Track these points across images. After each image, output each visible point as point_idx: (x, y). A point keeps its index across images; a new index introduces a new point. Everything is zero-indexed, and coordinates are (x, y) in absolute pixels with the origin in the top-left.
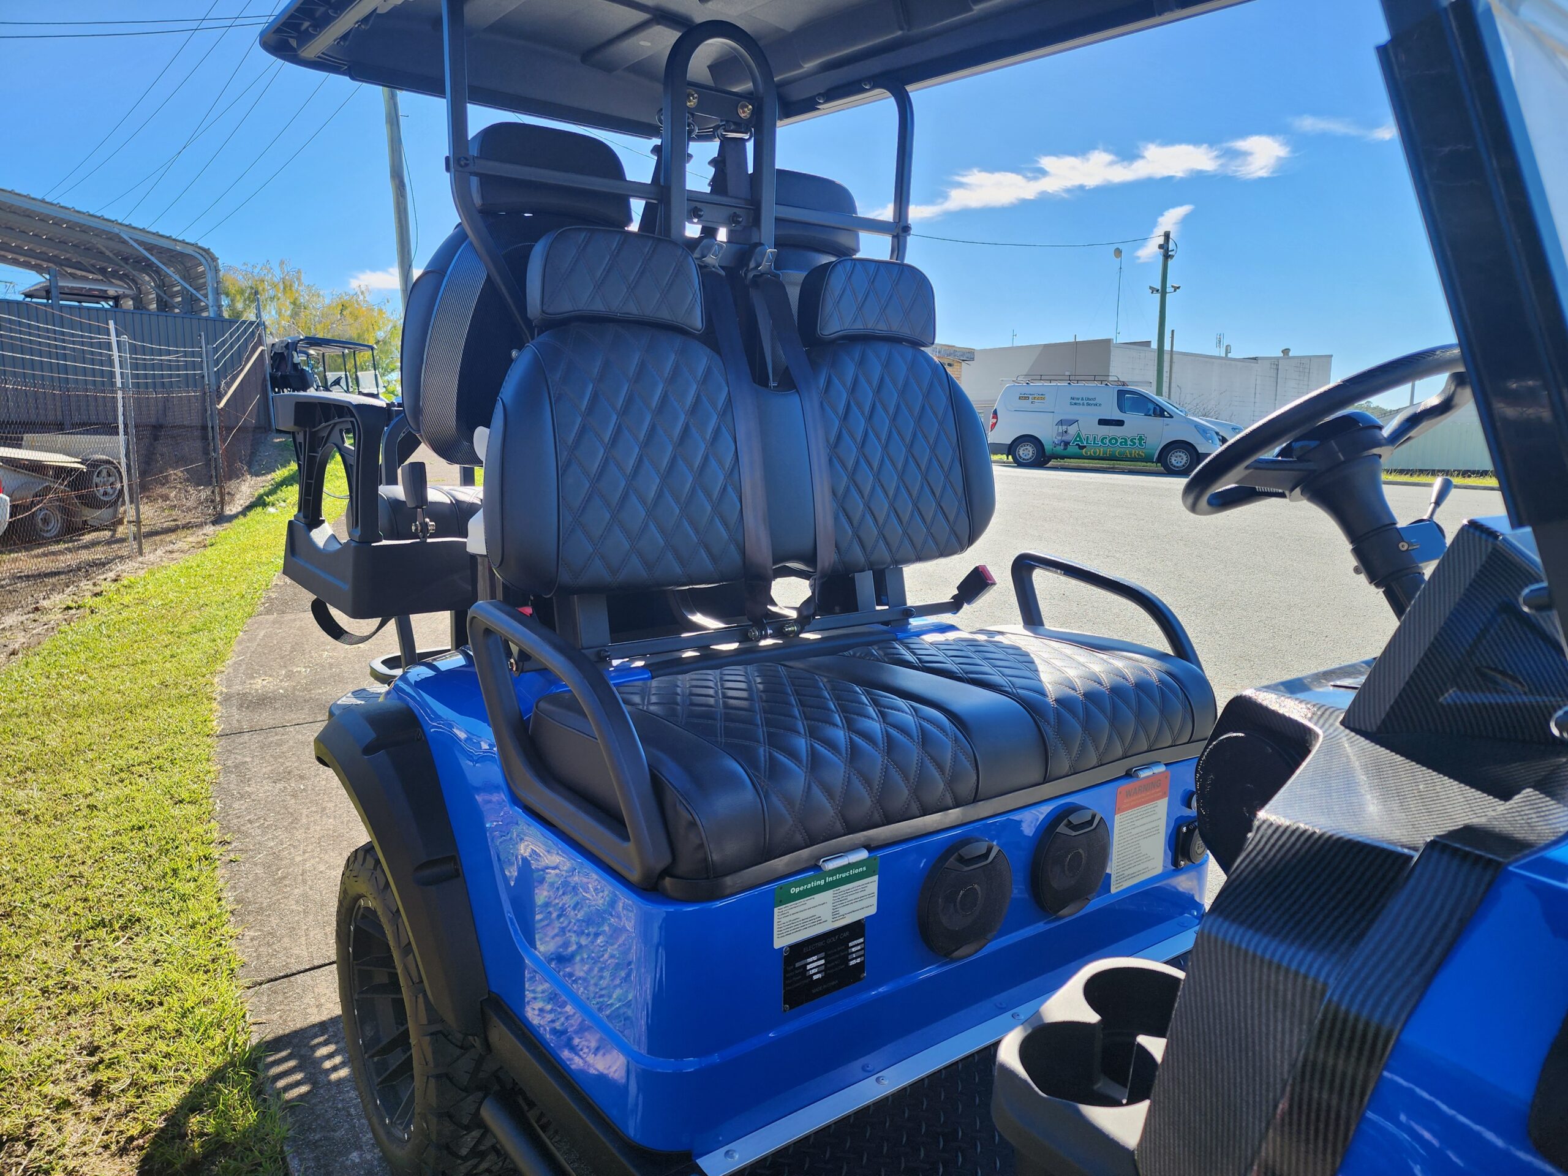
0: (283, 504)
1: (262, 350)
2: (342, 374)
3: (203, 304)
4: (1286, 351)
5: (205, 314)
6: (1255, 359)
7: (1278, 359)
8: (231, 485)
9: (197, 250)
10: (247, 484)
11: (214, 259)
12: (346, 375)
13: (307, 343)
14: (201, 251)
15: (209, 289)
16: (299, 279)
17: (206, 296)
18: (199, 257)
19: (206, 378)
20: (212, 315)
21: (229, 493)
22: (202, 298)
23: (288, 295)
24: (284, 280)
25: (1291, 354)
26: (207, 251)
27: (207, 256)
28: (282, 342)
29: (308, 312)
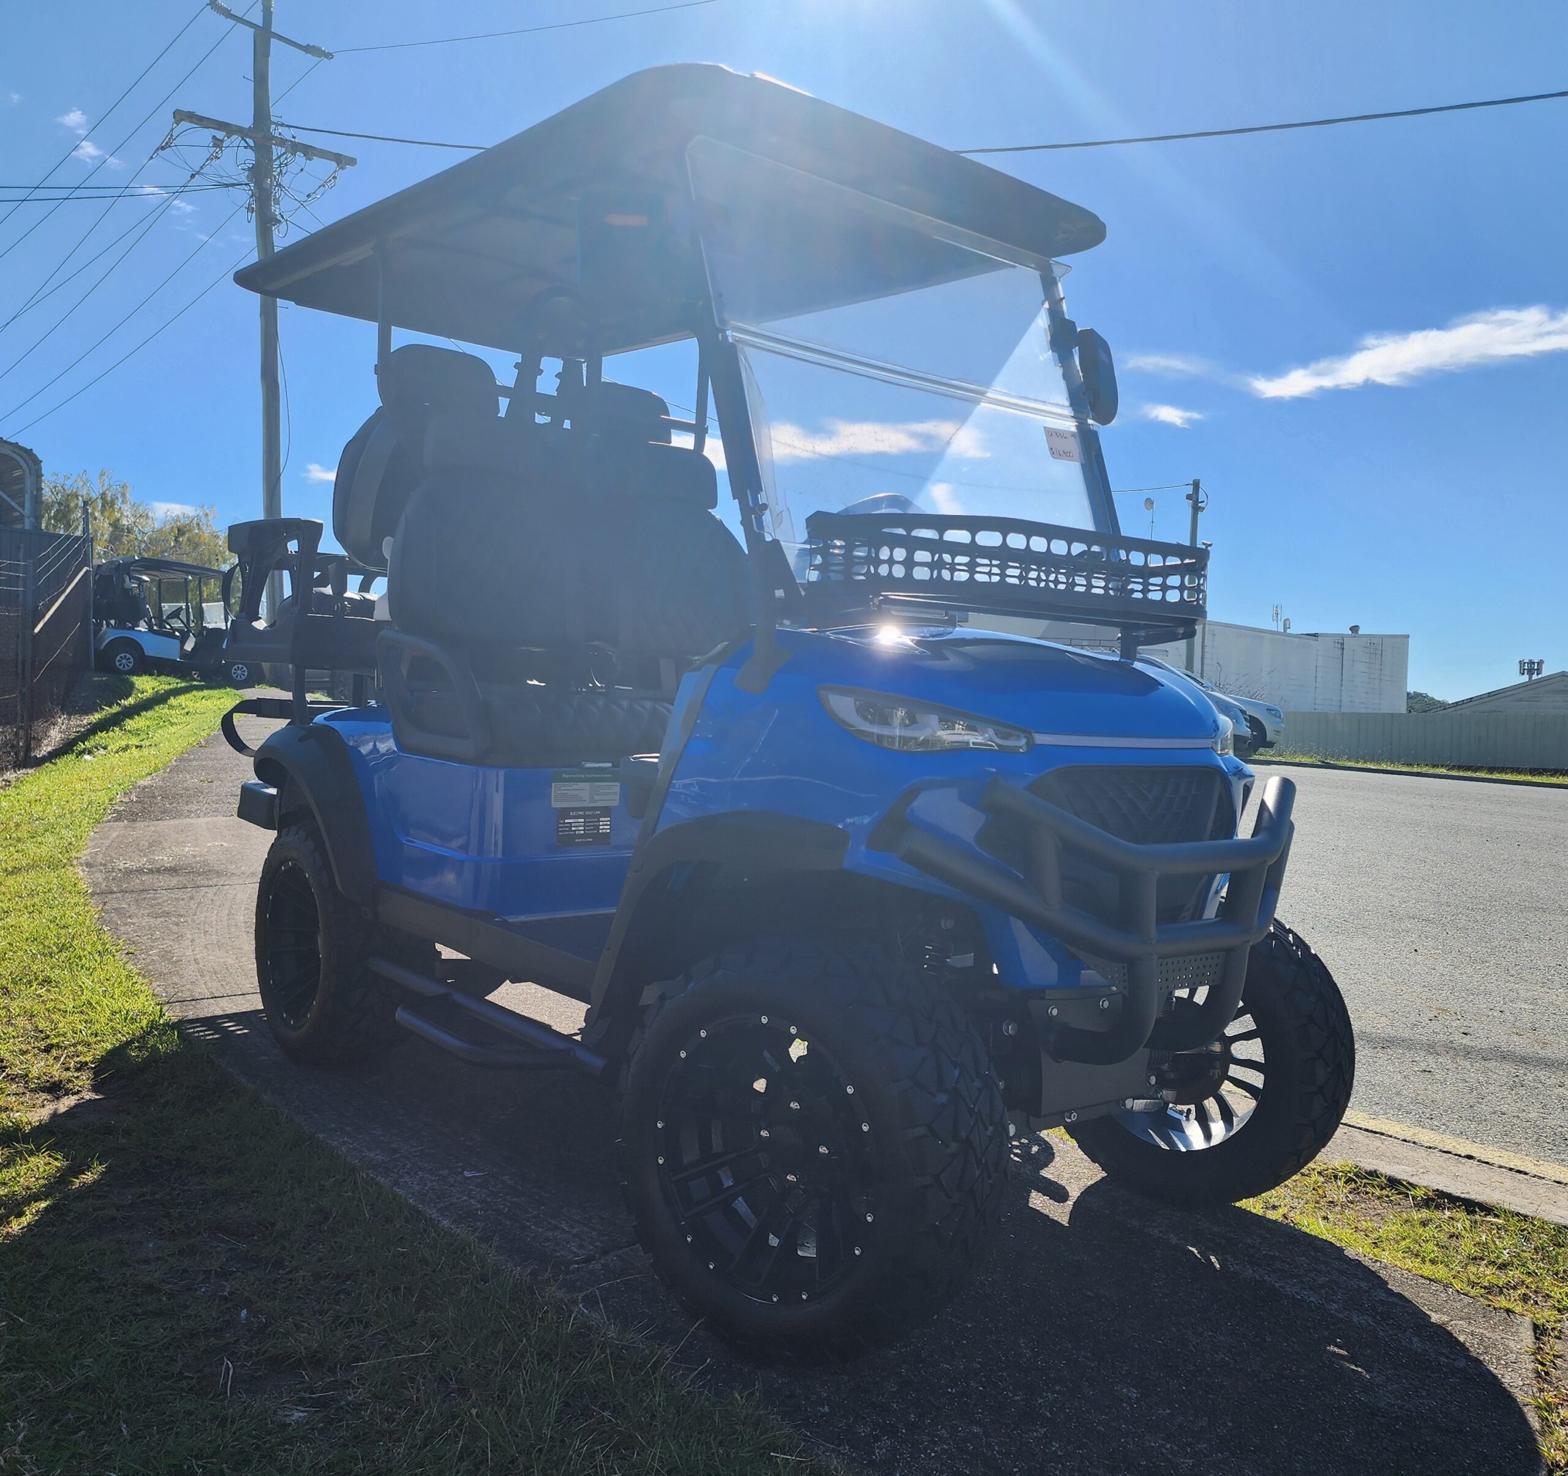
0: (102, 751)
1: (87, 571)
2: (184, 605)
3: (16, 514)
4: (1355, 629)
5: (19, 526)
6: (1315, 635)
7: (1343, 636)
8: (39, 726)
9: (16, 450)
10: (57, 728)
11: (37, 462)
12: (187, 606)
13: (141, 566)
14: (21, 453)
15: (27, 496)
16: (123, 495)
17: (22, 506)
18: (19, 459)
19: (21, 598)
20: (27, 527)
21: (34, 738)
22: (17, 507)
23: (106, 514)
24: (103, 496)
25: (1360, 632)
26: (29, 452)
27: (28, 458)
28: (111, 563)
29: (132, 536)
